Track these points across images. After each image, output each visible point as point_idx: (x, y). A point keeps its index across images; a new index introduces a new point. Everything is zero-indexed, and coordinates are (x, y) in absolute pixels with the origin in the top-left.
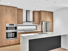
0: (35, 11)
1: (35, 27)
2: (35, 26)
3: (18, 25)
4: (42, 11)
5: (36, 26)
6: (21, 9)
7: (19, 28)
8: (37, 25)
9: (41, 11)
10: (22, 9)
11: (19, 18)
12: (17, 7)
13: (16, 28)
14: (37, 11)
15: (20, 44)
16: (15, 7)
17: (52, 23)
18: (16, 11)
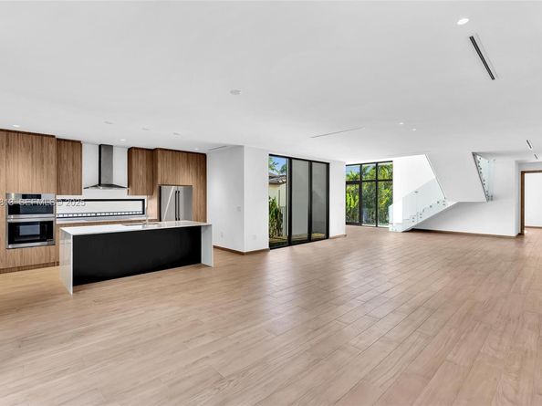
0: (136, 148)
1: (137, 206)
2: (141, 202)
3: (59, 197)
4: (159, 152)
5: (143, 200)
6: (73, 141)
7: (61, 209)
8: (145, 197)
9: (156, 149)
10: (79, 142)
11: (65, 173)
12: (53, 136)
13: (49, 209)
14: (143, 149)
15: (58, 265)
16: (46, 136)
17: (202, 191)
18: (52, 148)
